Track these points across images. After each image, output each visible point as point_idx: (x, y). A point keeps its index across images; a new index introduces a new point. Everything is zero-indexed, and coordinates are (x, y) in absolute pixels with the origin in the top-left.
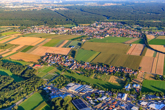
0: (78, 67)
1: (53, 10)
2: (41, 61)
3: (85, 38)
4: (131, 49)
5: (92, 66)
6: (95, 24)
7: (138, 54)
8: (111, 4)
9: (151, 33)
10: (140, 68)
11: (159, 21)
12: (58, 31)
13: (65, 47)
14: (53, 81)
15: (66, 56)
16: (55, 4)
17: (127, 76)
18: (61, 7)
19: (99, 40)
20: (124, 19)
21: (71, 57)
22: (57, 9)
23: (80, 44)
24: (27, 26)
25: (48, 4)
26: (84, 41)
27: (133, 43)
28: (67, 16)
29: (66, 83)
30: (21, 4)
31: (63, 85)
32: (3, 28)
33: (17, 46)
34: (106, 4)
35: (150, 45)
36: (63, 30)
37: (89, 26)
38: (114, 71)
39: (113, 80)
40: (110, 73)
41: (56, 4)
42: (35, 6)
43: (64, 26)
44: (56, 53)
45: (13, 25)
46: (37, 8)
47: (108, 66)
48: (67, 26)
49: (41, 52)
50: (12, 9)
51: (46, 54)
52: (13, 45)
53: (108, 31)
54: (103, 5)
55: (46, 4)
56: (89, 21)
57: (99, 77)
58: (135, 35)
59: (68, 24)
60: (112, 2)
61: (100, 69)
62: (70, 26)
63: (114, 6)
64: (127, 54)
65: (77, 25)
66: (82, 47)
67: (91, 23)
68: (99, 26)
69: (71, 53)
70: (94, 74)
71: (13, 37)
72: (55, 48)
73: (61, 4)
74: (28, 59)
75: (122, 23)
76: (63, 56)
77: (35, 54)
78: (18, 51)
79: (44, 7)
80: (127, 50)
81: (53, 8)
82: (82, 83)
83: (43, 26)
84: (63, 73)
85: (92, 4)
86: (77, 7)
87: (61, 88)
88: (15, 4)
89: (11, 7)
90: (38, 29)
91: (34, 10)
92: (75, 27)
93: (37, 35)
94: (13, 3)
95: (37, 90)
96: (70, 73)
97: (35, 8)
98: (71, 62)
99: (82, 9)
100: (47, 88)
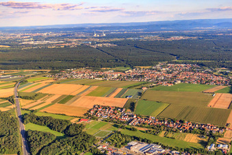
0: (139, 122)
1: (95, 47)
2: (88, 115)
3: (146, 85)
4: (214, 100)
5: (160, 121)
6: (158, 66)
7: (225, 106)
8: (181, 38)
10: (228, 125)
12: (106, 77)
13: (119, 96)
14: (108, 139)
15: (122, 109)
16: (95, 38)
17: (211, 135)
18: (104, 42)
19: (166, 89)
20: (201, 59)
21: (129, 110)
22: (101, 45)
23: (140, 94)
24: (62, 68)
25: (86, 38)
26: (145, 89)
27: (217, 92)
28: (116, 55)
29: (127, 142)
30: (46, 39)
31: (122, 144)
32: (27, 73)
33: (50, 95)
34: (172, 38)
36: (112, 74)
37: (151, 69)
38: (190, 128)
39: (190, 139)
40: (186, 131)
41: (97, 37)
42: (67, 42)
43: (114, 69)
44: (106, 105)
45: (40, 68)
46: (70, 44)
47: (182, 122)
48: (118, 68)
49: (86, 103)
50: (33, 45)
51: (94, 106)
52: (46, 94)
53: (179, 76)
54: (169, 40)
55: (82, 38)
56: (149, 62)
57: (170, 135)
58: (219, 81)
59: (118, 66)
60: (183, 35)
61: (171, 125)
62: (123, 69)
63: (185, 40)
64: (209, 106)
65: (133, 68)
66: (144, 97)
67: (152, 65)
68: (164, 69)
70: (164, 132)
71: (43, 84)
72: (104, 99)
73: (104, 37)
75: (198, 64)
76: (118, 108)
77: (78, 106)
78: (53, 102)
79: (81, 43)
80: (208, 101)
81: (93, 44)
82: (148, 142)
83: (83, 70)
84: (120, 130)
85: (152, 38)
86: (129, 43)
87: (120, 147)
88: (36, 39)
89: (32, 43)
90: (77, 74)
91: (65, 47)
92: (130, 71)
93: (76, 81)
94: (34, 38)
95: (88, 149)
96: (130, 129)
97: (67, 44)
98: (130, 116)
99: (137, 45)
100: (101, 147)
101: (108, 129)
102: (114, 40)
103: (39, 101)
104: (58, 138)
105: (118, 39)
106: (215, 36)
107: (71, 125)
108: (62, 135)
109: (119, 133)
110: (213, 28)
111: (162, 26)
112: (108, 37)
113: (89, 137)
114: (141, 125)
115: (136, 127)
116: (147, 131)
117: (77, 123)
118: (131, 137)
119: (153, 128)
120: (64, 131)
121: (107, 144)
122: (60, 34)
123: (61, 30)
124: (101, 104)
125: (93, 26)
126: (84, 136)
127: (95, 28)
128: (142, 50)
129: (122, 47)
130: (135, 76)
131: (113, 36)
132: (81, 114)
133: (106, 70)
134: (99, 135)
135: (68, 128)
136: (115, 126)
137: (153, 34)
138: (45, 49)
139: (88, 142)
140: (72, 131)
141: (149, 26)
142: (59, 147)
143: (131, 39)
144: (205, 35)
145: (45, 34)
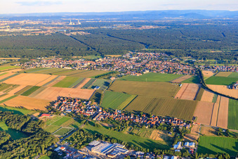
0: (104, 117)
1: (69, 35)
2: (51, 109)
3: (115, 75)
4: (181, 91)
5: (126, 115)
6: (128, 55)
7: (191, 97)
8: (151, 27)
9: (209, 68)
10: (194, 118)
11: (218, 51)
12: (75, 65)
13: (86, 87)
14: (69, 138)
15: (88, 101)
16: (70, 26)
17: (177, 130)
18: (79, 31)
19: (135, 78)
20: (170, 48)
21: (95, 103)
22: (74, 33)
23: (107, 84)
24: (31, 57)
25: (61, 26)
26: (113, 79)
27: (184, 82)
28: (88, 43)
29: (88, 141)
30: (23, 27)
31: (83, 144)
33: (15, 86)
34: (143, 27)
35: (208, 86)
36: (82, 63)
37: (121, 58)
38: (157, 123)
39: (156, 136)
40: (152, 126)
41: (72, 26)
42: (43, 30)
43: (85, 57)
44: (73, 96)
45: (10, 56)
46: (45, 32)
47: (148, 115)
48: (89, 57)
49: (51, 95)
50: (8, 33)
51: (59, 98)
52: (10, 85)
53: (148, 65)
54: (140, 29)
55: (58, 26)
56: (119, 51)
57: (135, 131)
58: (185, 70)
59: (89, 54)
60: (153, 24)
61: (137, 120)
62: (93, 57)
63: (155, 29)
64: (176, 97)
65: (103, 57)
66: (111, 88)
67: (122, 53)
68: (134, 58)
69: (94, 97)
70: (129, 128)
71: (10, 73)
72: (71, 90)
73: (79, 26)
74: (32, 105)
75: (166, 53)
76: (83, 101)
77: (42, 98)
78: (16, 94)
79: (56, 31)
80: (175, 92)
81: (68, 32)
82: (111, 141)
83: (53, 58)
84: (83, 127)
85: (125, 27)
86: (102, 32)
87: (80, 148)
88: (12, 26)
89: (8, 30)
90: (47, 63)
91: (40, 34)
92: (100, 59)
93: (44, 71)
94: (10, 25)
95: (44, 152)
96: (94, 125)
97: (43, 32)
98: (95, 110)
99: (109, 34)
100: (59, 148)
105: (92, 28)
106: (182, 26)
110: (180, 18)
111: (134, 15)
112: (83, 25)
114: (106, 120)
122: (37, 23)
123: (38, 18)
124: (67, 96)
125: (70, 15)
127: (72, 17)
128: (115, 39)
129: (95, 36)
130: (104, 66)
131: (88, 25)
133: (77, 59)
137: (126, 23)
138: (20, 35)
143: (105, 27)
144: (173, 25)
145: (23, 22)
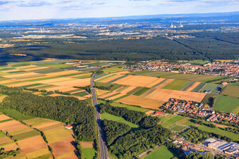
0: (218, 119)
1: (171, 38)
2: (163, 108)
3: (227, 80)
12: (183, 70)
13: (196, 90)
15: (199, 104)
16: (171, 29)
18: (182, 34)
21: (207, 106)
22: (178, 37)
23: (220, 89)
24: (137, 60)
25: (162, 29)
26: (225, 84)
28: (194, 48)
29: (204, 138)
30: (122, 31)
31: (199, 140)
32: (103, 64)
33: (125, 86)
36: (190, 67)
37: (232, 63)
41: (174, 29)
42: (142, 33)
43: (192, 62)
44: (182, 99)
45: (116, 59)
46: (145, 36)
48: (196, 61)
49: (162, 96)
50: (109, 37)
51: (170, 100)
52: (121, 86)
55: (158, 29)
56: (230, 56)
59: (196, 59)
62: (201, 62)
65: (212, 62)
66: (224, 93)
67: (234, 58)
69: (208, 101)
71: (119, 75)
72: (181, 92)
73: (182, 29)
76: (195, 103)
77: (153, 98)
78: (129, 94)
79: (157, 34)
81: (170, 35)
82: (227, 140)
83: (159, 62)
84: (197, 125)
85: (235, 29)
86: (208, 34)
87: (197, 143)
88: (112, 30)
89: (108, 34)
90: (153, 66)
91: (141, 38)
92: (209, 64)
93: (152, 74)
94: (110, 29)
95: (163, 142)
96: (208, 126)
97: (143, 36)
98: (208, 112)
99: (217, 38)
100: (176, 141)
101: (184, 123)
102: (193, 31)
103: (114, 92)
104: (133, 130)
105: (196, 31)
107: (146, 117)
108: (137, 126)
109: (196, 128)
112: (186, 28)
113: (164, 130)
114: (220, 122)
115: (214, 124)
116: (226, 129)
117: (152, 116)
118: (209, 134)
119: (233, 126)
120: (139, 123)
121: (182, 138)
122: (136, 26)
123: (136, 21)
124: (177, 98)
125: (170, 17)
126: (159, 129)
127: (172, 19)
128: (223, 43)
129: (201, 39)
130: (214, 70)
131: (191, 28)
132: (156, 107)
133: (183, 63)
134: (174, 129)
135: (143, 120)
136: (192, 121)
137: (236, 25)
138: (120, 40)
139: (163, 135)
140: (147, 123)
141: (231, 16)
142: (134, 138)
143: (211, 30)
145: (121, 25)
